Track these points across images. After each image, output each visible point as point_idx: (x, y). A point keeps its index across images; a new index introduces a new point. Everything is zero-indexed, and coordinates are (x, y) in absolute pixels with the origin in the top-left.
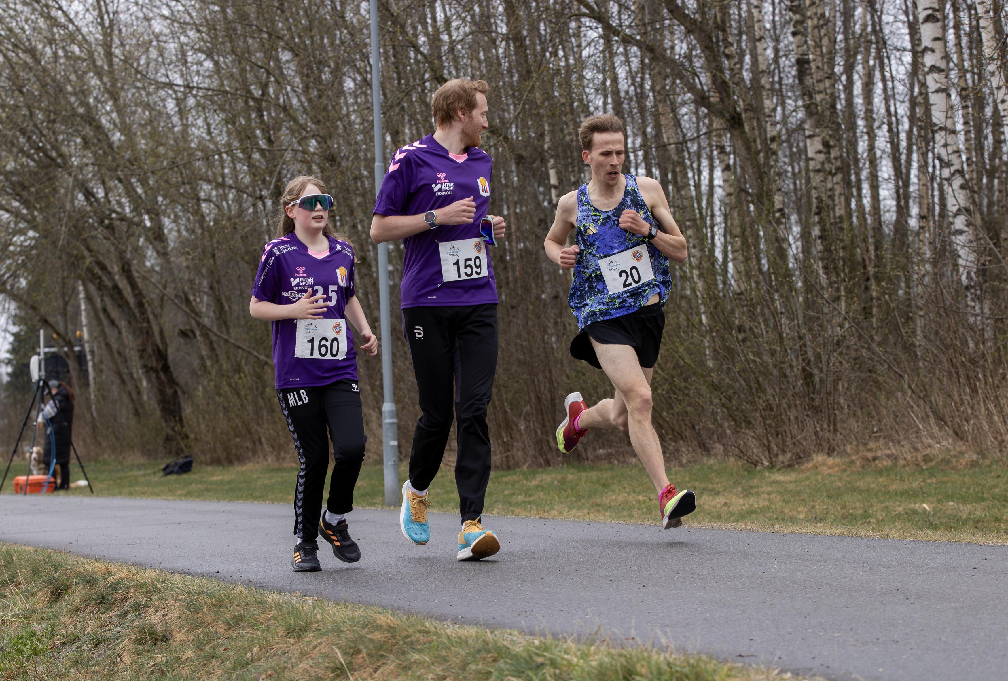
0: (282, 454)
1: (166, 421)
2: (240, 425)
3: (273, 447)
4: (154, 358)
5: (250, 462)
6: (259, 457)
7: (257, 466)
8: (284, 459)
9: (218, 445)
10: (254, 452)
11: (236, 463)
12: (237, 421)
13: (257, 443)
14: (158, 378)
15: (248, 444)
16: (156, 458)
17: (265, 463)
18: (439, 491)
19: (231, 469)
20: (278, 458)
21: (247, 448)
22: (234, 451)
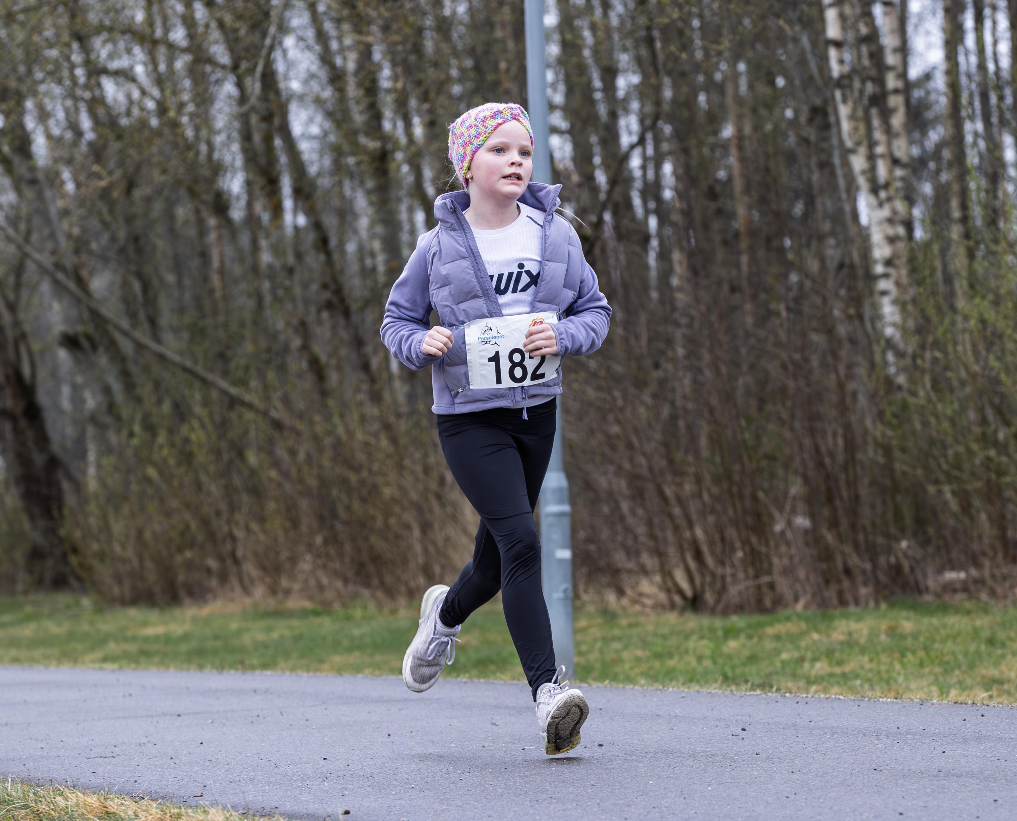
0: (284, 582)
1: (32, 518)
2: (194, 525)
3: (264, 568)
4: (8, 392)
5: (215, 597)
6: (232, 590)
7: (232, 607)
8: (287, 592)
9: (149, 564)
10: (223, 578)
11: (187, 601)
12: (187, 516)
13: (229, 562)
14: (17, 431)
15: (212, 563)
16: (12, 593)
17: (248, 601)
18: (639, 653)
19: (177, 612)
20: (273, 591)
21: (209, 571)
22: (181, 578)
